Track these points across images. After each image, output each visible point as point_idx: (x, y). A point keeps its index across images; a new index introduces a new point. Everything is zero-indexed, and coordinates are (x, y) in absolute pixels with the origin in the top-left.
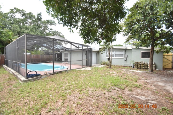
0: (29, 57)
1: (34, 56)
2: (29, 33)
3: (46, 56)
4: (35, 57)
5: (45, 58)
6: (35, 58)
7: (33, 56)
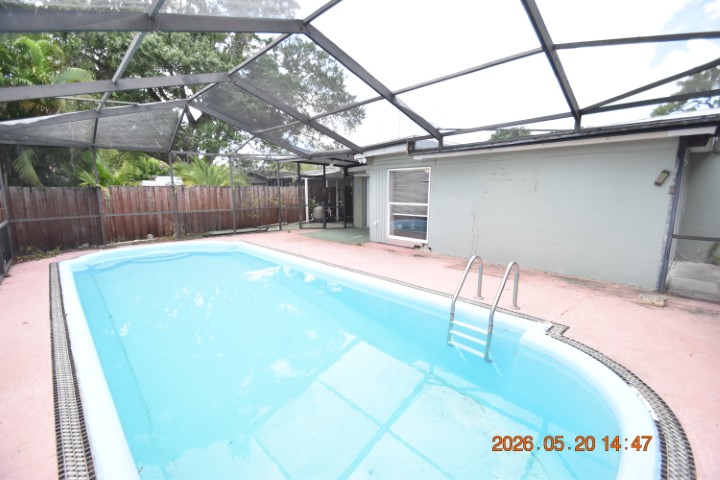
0: (165, 202)
1: (193, 194)
2: (156, 50)
3: (259, 197)
4: (199, 200)
5: (255, 204)
6: (203, 207)
7: (187, 192)
